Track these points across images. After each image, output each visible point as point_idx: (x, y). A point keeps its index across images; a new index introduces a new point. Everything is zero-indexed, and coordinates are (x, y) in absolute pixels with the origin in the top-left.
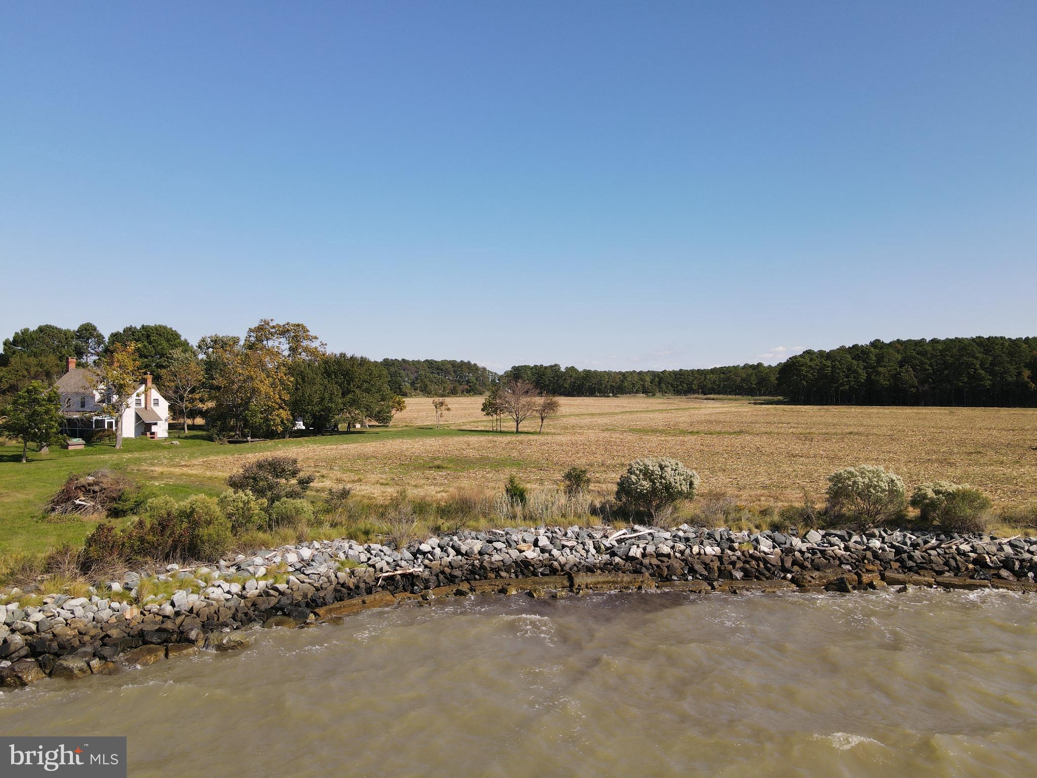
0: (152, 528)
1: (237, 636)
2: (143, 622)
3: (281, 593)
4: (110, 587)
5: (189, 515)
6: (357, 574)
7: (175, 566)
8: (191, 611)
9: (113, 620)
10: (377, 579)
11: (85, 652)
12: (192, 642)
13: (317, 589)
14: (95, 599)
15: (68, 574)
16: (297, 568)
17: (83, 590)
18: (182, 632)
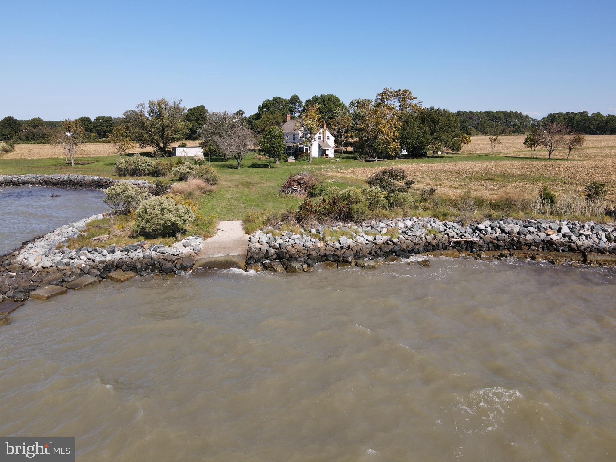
0: (329, 203)
1: (372, 263)
2: (326, 250)
3: (395, 244)
4: (310, 231)
5: (347, 197)
6: (438, 238)
7: (340, 224)
8: (349, 247)
9: (312, 247)
10: (450, 242)
11: (301, 261)
12: (349, 263)
13: (415, 244)
14: (304, 236)
15: (292, 223)
16: (403, 231)
17: (299, 231)
18: (344, 257)
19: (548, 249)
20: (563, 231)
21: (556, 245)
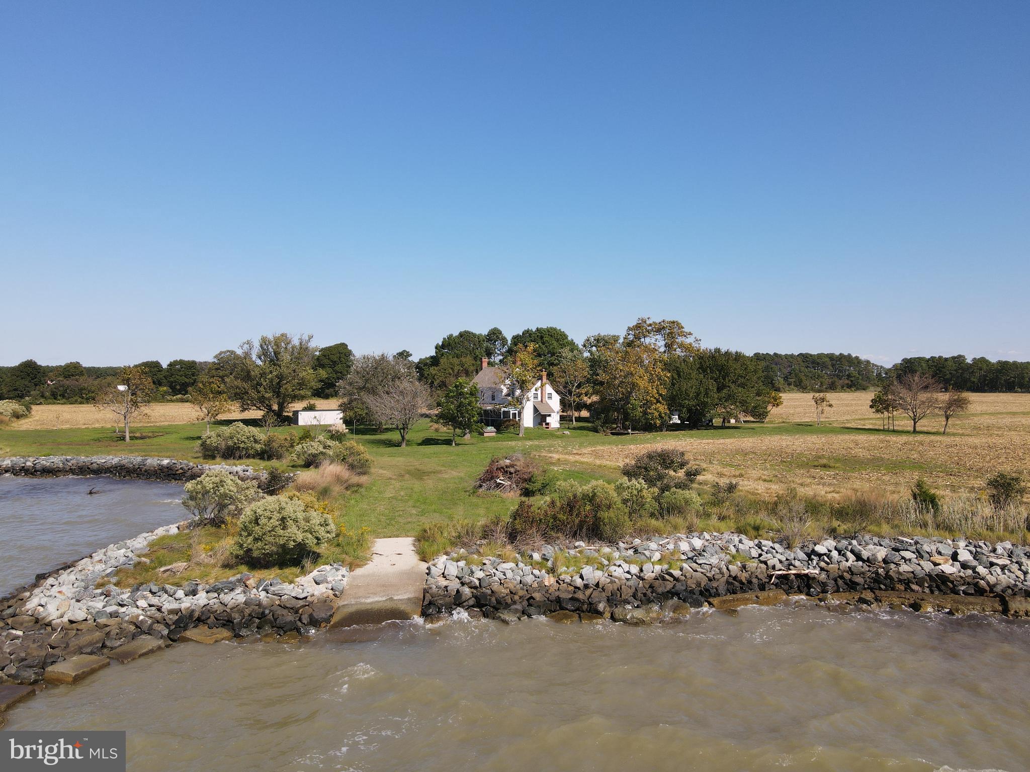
0: (562, 508)
1: (639, 614)
2: (558, 590)
3: (676, 579)
4: (531, 556)
5: (591, 498)
6: (749, 569)
7: (581, 543)
8: (597, 585)
9: (535, 585)
10: (771, 577)
11: (516, 609)
12: (600, 614)
13: (710, 580)
14: (521, 565)
15: (499, 542)
16: (689, 556)
17: (512, 556)
18: (590, 604)
19: (940, 590)
20: (960, 558)
21: (952, 582)
